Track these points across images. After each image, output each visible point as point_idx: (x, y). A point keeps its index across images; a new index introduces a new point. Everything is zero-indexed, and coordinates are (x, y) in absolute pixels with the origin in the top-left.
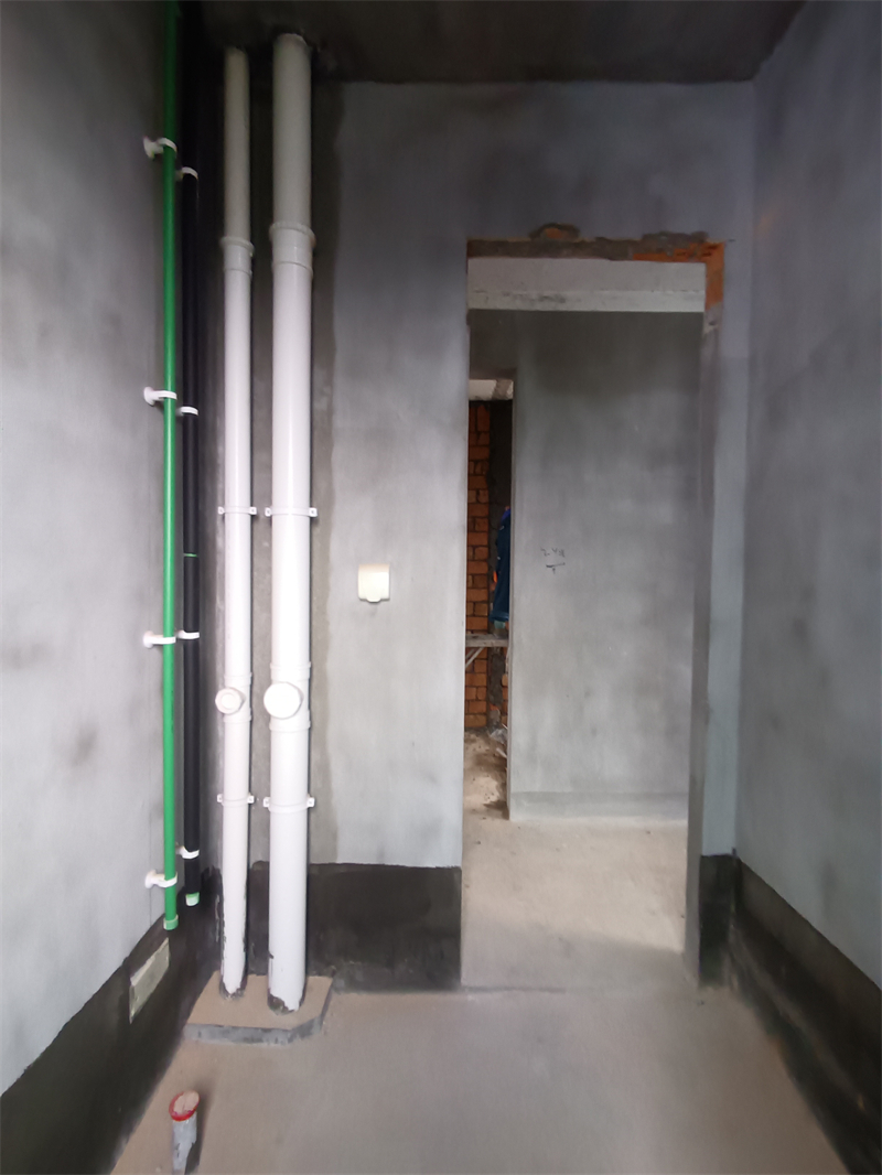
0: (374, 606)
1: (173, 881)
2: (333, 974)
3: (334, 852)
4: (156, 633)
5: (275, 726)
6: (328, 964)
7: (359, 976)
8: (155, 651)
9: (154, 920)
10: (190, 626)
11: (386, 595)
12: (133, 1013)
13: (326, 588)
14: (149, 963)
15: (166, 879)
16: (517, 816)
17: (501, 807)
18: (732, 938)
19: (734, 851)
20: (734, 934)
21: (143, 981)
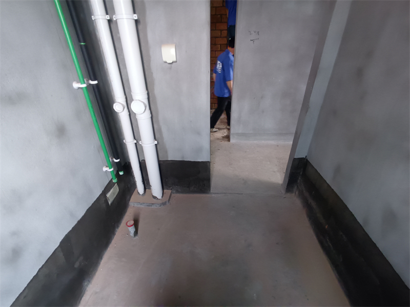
0: (170, 65)
1: (112, 169)
2: (171, 189)
3: (167, 157)
4: (78, 82)
5: (138, 117)
6: (170, 187)
7: (180, 190)
8: (80, 90)
9: (110, 180)
10: (92, 78)
11: (175, 60)
12: (110, 203)
13: (149, 56)
14: (112, 191)
15: (110, 169)
16: (233, 140)
17: (228, 138)
18: (299, 181)
19: (306, 156)
20: (300, 180)
21: (111, 195)
